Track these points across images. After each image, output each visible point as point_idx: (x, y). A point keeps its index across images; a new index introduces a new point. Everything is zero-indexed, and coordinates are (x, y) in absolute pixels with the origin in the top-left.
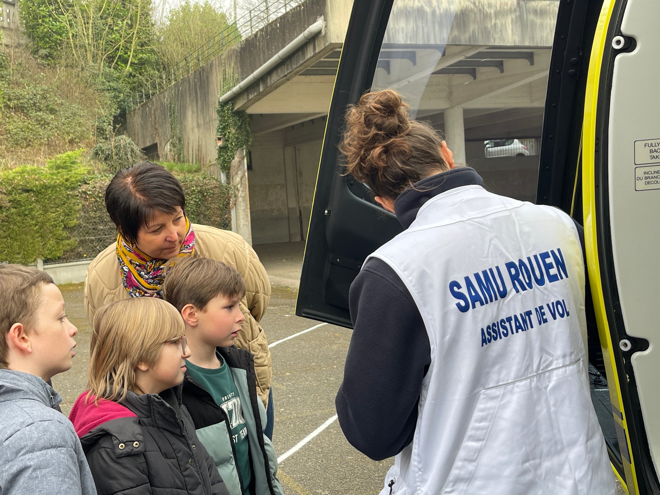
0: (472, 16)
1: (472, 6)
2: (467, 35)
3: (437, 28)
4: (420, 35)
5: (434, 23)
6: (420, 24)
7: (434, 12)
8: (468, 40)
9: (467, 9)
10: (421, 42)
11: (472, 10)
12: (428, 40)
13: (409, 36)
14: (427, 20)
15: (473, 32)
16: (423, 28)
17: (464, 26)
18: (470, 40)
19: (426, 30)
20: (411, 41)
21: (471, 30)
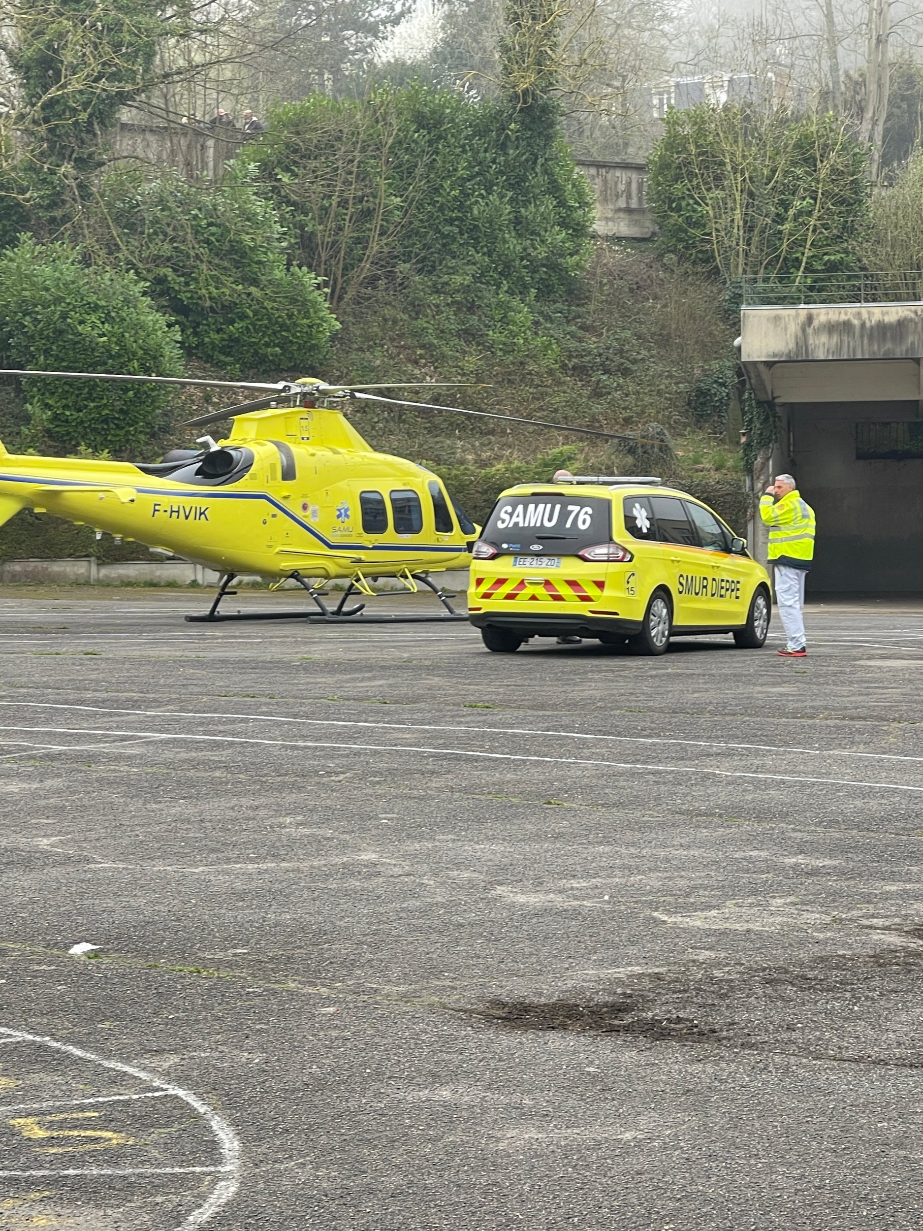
0: (912, 326)
1: (913, 316)
2: (904, 348)
3: (866, 341)
4: (845, 349)
5: (862, 336)
6: (845, 338)
7: (863, 325)
8: (904, 353)
9: (905, 319)
10: (845, 357)
11: (911, 320)
12: (854, 354)
13: (831, 351)
14: (854, 333)
15: (913, 343)
16: (849, 342)
17: (901, 338)
18: (907, 351)
19: (851, 344)
20: (833, 356)
21: (910, 342)
